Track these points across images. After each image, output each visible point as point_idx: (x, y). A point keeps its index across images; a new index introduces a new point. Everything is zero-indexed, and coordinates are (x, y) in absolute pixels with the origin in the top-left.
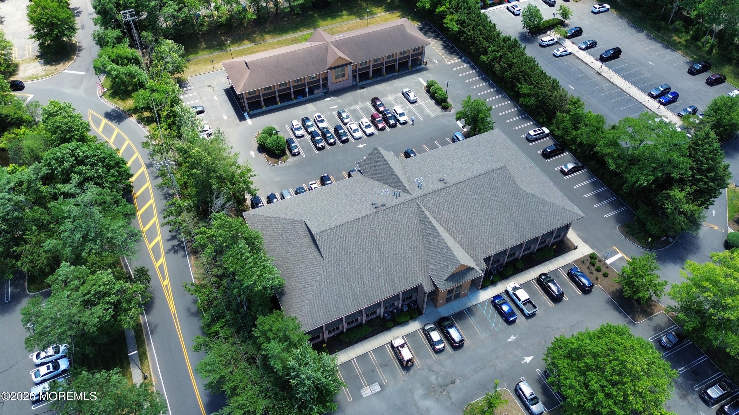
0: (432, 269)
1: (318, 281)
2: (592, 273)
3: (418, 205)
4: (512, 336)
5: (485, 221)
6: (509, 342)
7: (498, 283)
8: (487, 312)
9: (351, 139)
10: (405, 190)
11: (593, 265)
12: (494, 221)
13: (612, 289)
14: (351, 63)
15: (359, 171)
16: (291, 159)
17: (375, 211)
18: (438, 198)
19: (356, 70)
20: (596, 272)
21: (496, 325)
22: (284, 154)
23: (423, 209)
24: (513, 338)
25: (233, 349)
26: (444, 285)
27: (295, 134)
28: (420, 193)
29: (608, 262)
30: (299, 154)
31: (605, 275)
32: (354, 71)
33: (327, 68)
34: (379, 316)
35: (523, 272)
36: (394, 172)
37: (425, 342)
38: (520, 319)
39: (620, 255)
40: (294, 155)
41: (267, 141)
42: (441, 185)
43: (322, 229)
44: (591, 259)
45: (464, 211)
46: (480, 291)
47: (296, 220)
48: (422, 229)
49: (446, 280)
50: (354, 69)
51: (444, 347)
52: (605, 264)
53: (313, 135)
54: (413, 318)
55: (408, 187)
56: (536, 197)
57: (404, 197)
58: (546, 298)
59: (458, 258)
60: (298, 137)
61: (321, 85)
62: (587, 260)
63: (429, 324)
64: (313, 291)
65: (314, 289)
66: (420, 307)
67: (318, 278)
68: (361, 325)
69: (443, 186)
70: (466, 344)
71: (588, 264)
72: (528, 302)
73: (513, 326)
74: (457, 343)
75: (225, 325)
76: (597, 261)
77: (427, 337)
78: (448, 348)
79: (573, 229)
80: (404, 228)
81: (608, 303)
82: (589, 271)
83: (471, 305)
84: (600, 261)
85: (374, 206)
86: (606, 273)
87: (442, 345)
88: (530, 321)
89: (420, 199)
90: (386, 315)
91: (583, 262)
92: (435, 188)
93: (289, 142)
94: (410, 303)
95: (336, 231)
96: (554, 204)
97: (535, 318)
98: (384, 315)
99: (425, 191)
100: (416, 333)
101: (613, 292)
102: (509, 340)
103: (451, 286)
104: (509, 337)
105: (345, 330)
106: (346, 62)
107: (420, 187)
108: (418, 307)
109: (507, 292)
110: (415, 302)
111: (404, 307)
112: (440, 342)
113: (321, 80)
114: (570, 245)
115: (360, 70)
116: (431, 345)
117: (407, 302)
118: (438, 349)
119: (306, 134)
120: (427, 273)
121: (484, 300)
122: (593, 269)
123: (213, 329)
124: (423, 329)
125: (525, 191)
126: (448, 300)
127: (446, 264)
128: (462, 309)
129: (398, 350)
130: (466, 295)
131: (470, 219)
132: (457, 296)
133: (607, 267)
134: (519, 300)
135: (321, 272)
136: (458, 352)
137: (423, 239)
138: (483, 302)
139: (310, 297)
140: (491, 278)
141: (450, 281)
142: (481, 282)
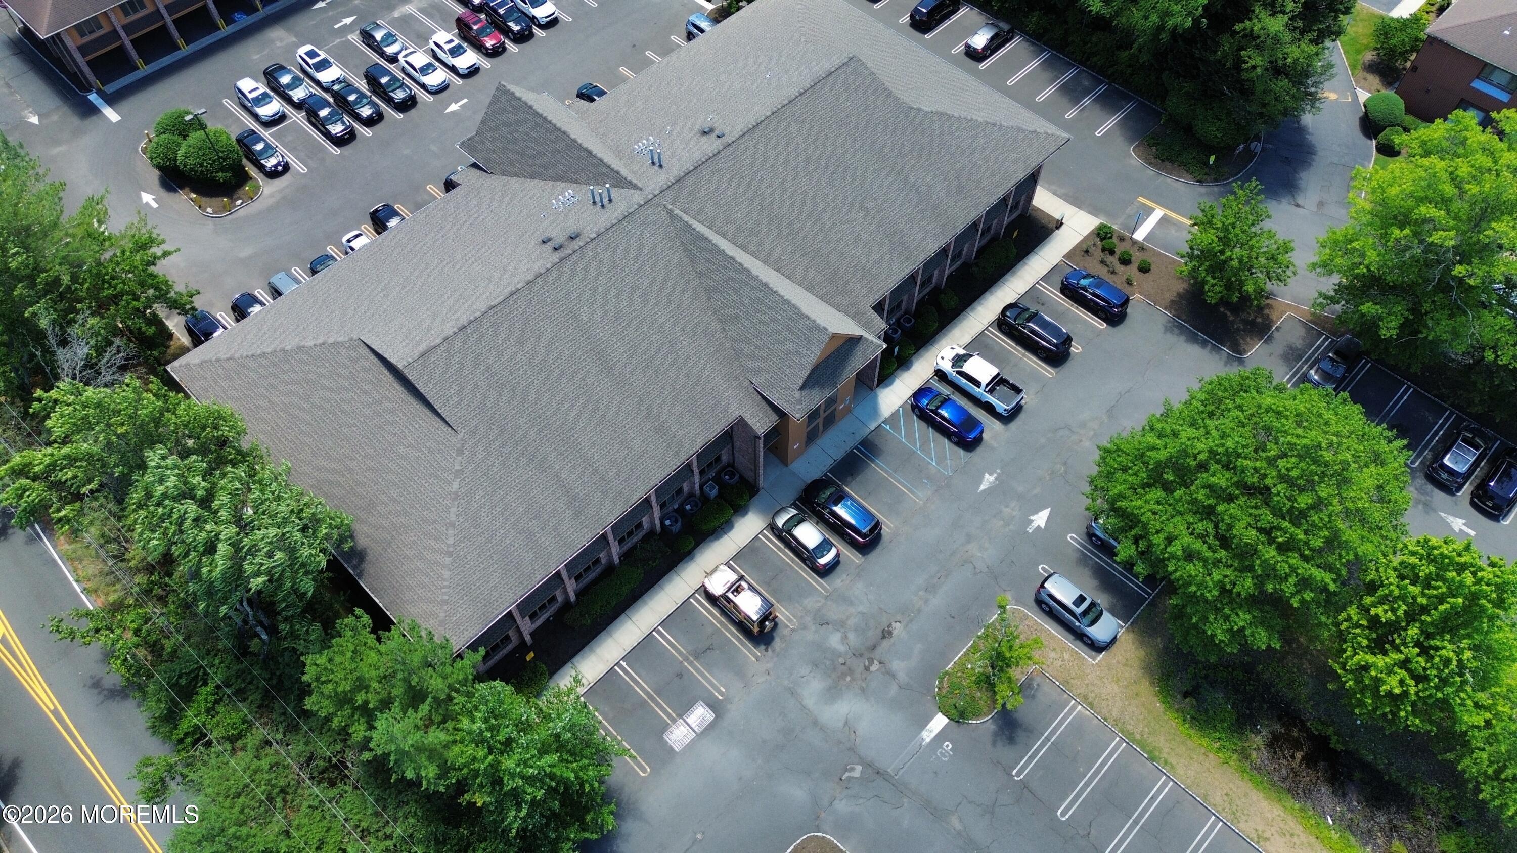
0: (758, 372)
1: (456, 493)
2: (1113, 272)
3: (670, 213)
4: (987, 476)
5: (849, 211)
6: (984, 491)
7: (913, 358)
8: (910, 435)
9: (421, 95)
10: (621, 182)
11: (1112, 252)
12: (870, 205)
13: (1170, 296)
15: (475, 166)
16: (269, 189)
17: (556, 257)
18: (715, 180)
20: (1122, 268)
21: (940, 460)
22: (244, 178)
23: (686, 218)
24: (988, 480)
25: (265, 764)
26: (800, 402)
27: (256, 117)
28: (661, 179)
29: (1140, 235)
30: (286, 167)
31: (1144, 269)
34: (652, 533)
35: (961, 316)
36: (575, 141)
37: (787, 556)
38: (992, 428)
39: (1158, 213)
40: (273, 174)
41: (181, 153)
42: (711, 145)
43: (422, 348)
44: (1102, 240)
45: (790, 198)
46: (880, 390)
47: (336, 344)
48: (701, 274)
49: (802, 388)
51: (838, 555)
52: (1135, 242)
53: (308, 107)
54: (740, 510)
55: (624, 172)
56: (950, 117)
57: (624, 201)
58: (1032, 362)
59: (818, 321)
60: (269, 123)
62: (1094, 245)
63: (782, 510)
64: (452, 525)
65: (453, 518)
66: (749, 475)
67: (455, 486)
68: (610, 569)
69: (717, 144)
70: (885, 530)
71: (1098, 254)
72: (998, 382)
73: (980, 450)
74: (864, 536)
75: (216, 702)
76: (1115, 240)
77: (788, 544)
78: (849, 554)
80: (651, 284)
81: (1172, 332)
82: (1106, 269)
83: (868, 431)
84: (1122, 239)
85: (549, 246)
86: (1145, 262)
87: (833, 552)
88: (1013, 425)
89: (670, 195)
90: (668, 523)
91: (1087, 252)
92: (697, 156)
93: (246, 141)
94: (718, 474)
95: (464, 342)
96: (994, 125)
97: (1022, 416)
98: (662, 523)
99: (674, 169)
100: (757, 544)
101: (1172, 302)
102: (982, 488)
103: (816, 398)
104: (980, 481)
105: (573, 598)
107: (657, 163)
108: (741, 477)
109: (940, 375)
110: (731, 469)
111: (707, 489)
112: (825, 545)
114: (1045, 221)
116: (803, 560)
117: (712, 474)
118: (826, 565)
119: (289, 110)
120: (746, 383)
121: (893, 409)
122: (1113, 260)
123: (184, 726)
124: (772, 527)
125: (919, 110)
126: (811, 437)
127: (790, 346)
128: (848, 449)
129: (729, 600)
130: (848, 410)
131: (809, 216)
132: (830, 421)
133: (1142, 248)
134: (977, 383)
135: (457, 467)
136: (874, 555)
137: (709, 299)
138: (893, 414)
139: (448, 546)
140: (896, 353)
141: (813, 387)
142: (878, 369)
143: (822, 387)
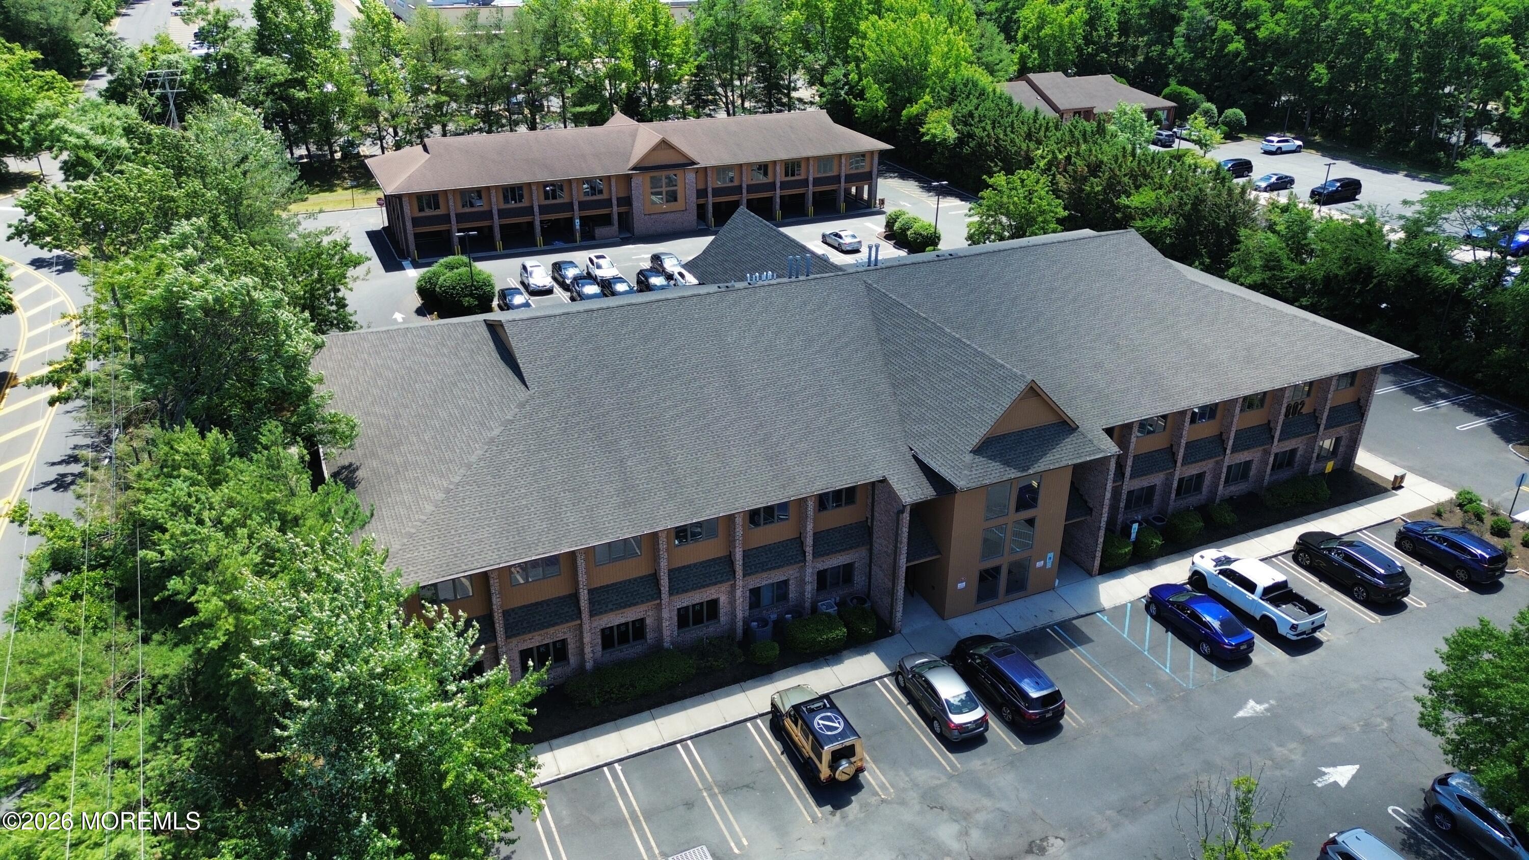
0: (924, 435)
3: (869, 285)
4: (1251, 703)
6: (1244, 719)
8: (1136, 634)
14: (694, 163)
18: (932, 276)
19: (706, 190)
21: (1179, 667)
23: (885, 292)
24: (1254, 708)
26: (969, 468)
32: (702, 193)
33: (631, 164)
34: (728, 632)
35: (1238, 538)
37: (908, 714)
38: (1266, 653)
41: (444, 279)
44: (1463, 509)
46: (1098, 578)
49: (977, 450)
50: (701, 186)
51: (980, 722)
52: (1516, 521)
54: (858, 646)
58: (1343, 602)
61: (615, 217)
62: (1451, 511)
63: (919, 653)
64: (469, 466)
66: (884, 604)
67: (494, 432)
68: (655, 652)
71: (1456, 520)
72: (1284, 594)
73: (1243, 672)
74: (1033, 706)
76: (1484, 513)
77: (913, 701)
78: (998, 729)
79: (1370, 450)
83: (1074, 614)
84: (1495, 514)
87: (975, 715)
88: (1305, 659)
89: (873, 274)
90: (754, 627)
91: (1439, 516)
93: (506, 293)
94: (844, 599)
97: (1316, 653)
98: (746, 625)
100: (869, 689)
102: (1241, 714)
104: (1240, 705)
105: (590, 667)
106: (682, 161)
108: (874, 608)
109: (1198, 579)
110: (864, 595)
111: (821, 606)
112: (966, 704)
113: (615, 202)
114: (1372, 480)
115: (717, 192)
116: (929, 720)
117: (835, 595)
118: (961, 727)
121: (1119, 602)
124: (897, 674)
126: (987, 585)
128: (1040, 623)
132: (1018, 581)
134: (1250, 586)
135: (509, 417)
136: (1042, 748)
137: (886, 364)
138: (1115, 608)
139: (451, 483)
140: (1133, 536)
141: (992, 458)
142: (1102, 533)
143: (1007, 463)
